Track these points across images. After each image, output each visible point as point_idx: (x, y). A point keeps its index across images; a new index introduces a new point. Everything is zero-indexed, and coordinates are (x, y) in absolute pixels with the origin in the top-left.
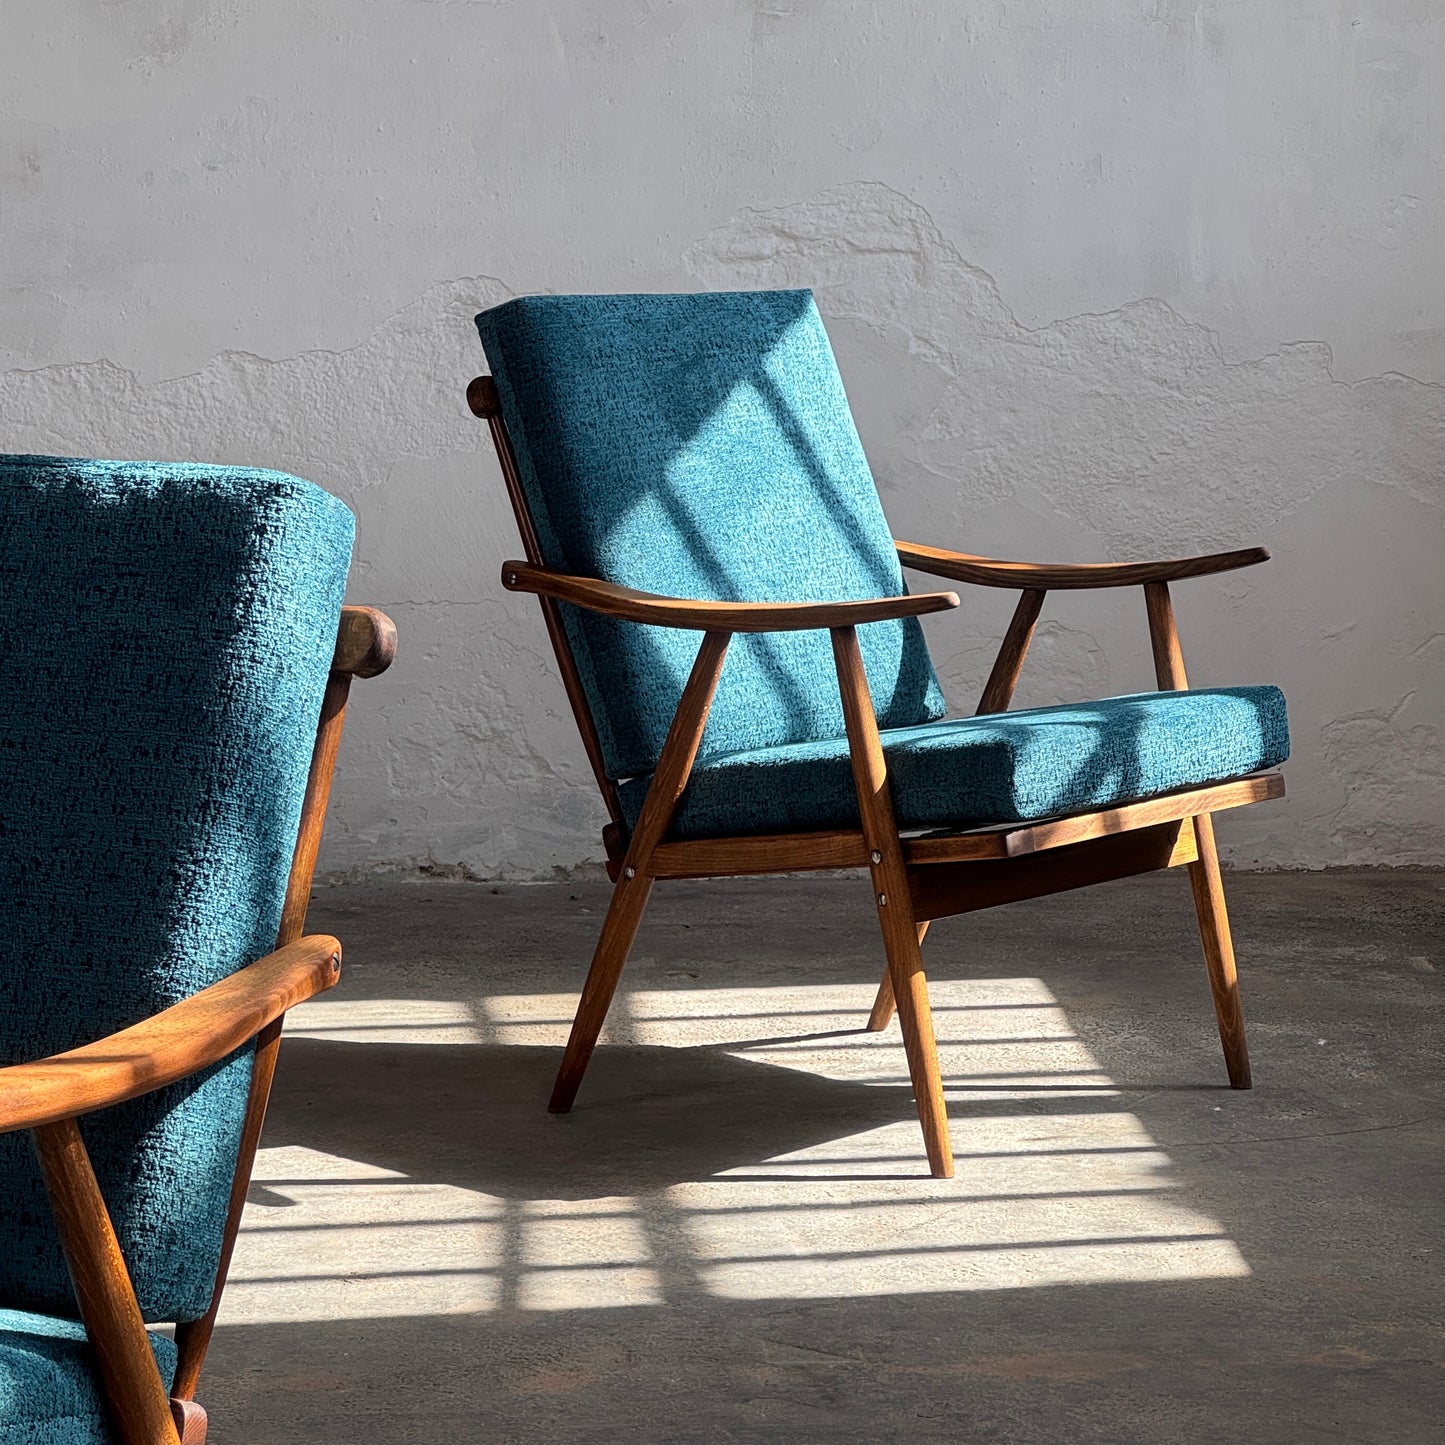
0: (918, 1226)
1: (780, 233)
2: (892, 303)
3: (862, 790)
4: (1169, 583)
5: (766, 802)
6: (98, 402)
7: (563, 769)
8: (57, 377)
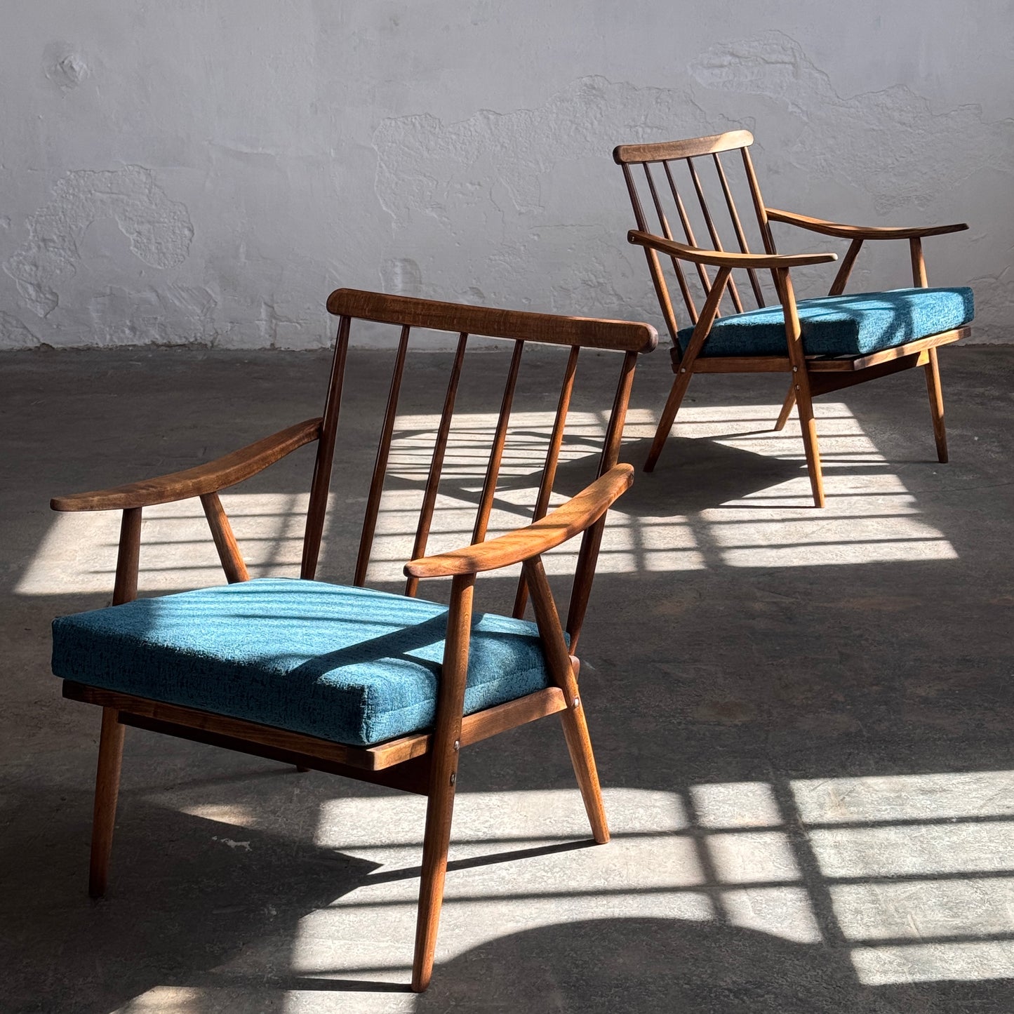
0: (813, 532)
1: (732, 54)
2: (781, 87)
3: (790, 340)
4: (921, 238)
5: (745, 342)
6: (424, 133)
7: (629, 300)
8: (406, 121)
